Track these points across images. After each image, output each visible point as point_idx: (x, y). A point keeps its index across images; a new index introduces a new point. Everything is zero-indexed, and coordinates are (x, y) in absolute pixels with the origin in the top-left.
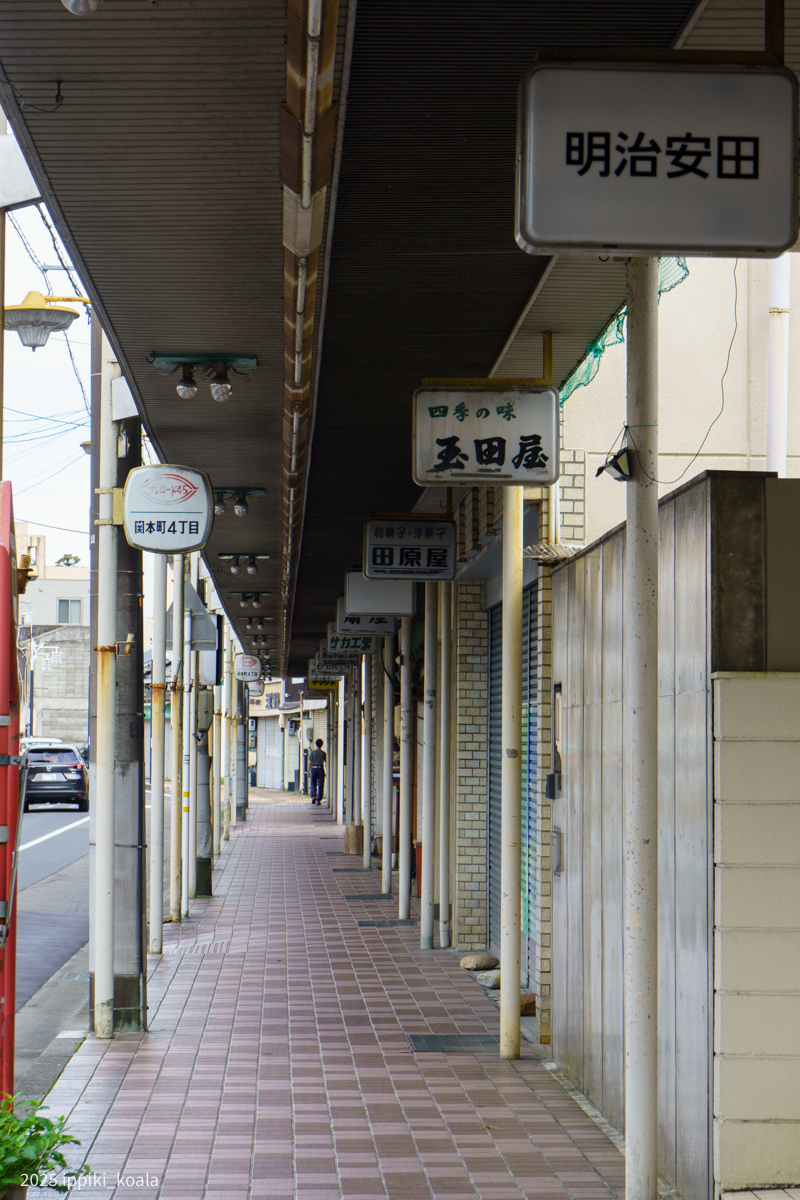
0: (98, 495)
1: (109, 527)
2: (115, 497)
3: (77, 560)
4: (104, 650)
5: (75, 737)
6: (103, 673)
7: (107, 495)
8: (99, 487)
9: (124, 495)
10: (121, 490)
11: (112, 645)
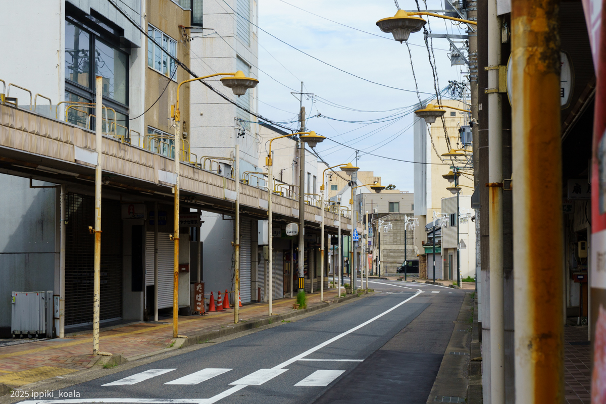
0: (487, 71)
1: (496, 95)
2: (500, 72)
3: (394, 187)
4: (494, 185)
5: (397, 261)
6: (493, 203)
7: (494, 71)
8: (487, 66)
9: (507, 70)
10: (504, 67)
11: (499, 182)
